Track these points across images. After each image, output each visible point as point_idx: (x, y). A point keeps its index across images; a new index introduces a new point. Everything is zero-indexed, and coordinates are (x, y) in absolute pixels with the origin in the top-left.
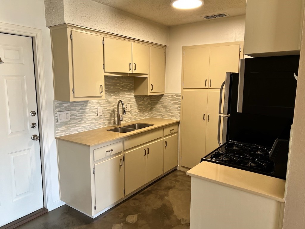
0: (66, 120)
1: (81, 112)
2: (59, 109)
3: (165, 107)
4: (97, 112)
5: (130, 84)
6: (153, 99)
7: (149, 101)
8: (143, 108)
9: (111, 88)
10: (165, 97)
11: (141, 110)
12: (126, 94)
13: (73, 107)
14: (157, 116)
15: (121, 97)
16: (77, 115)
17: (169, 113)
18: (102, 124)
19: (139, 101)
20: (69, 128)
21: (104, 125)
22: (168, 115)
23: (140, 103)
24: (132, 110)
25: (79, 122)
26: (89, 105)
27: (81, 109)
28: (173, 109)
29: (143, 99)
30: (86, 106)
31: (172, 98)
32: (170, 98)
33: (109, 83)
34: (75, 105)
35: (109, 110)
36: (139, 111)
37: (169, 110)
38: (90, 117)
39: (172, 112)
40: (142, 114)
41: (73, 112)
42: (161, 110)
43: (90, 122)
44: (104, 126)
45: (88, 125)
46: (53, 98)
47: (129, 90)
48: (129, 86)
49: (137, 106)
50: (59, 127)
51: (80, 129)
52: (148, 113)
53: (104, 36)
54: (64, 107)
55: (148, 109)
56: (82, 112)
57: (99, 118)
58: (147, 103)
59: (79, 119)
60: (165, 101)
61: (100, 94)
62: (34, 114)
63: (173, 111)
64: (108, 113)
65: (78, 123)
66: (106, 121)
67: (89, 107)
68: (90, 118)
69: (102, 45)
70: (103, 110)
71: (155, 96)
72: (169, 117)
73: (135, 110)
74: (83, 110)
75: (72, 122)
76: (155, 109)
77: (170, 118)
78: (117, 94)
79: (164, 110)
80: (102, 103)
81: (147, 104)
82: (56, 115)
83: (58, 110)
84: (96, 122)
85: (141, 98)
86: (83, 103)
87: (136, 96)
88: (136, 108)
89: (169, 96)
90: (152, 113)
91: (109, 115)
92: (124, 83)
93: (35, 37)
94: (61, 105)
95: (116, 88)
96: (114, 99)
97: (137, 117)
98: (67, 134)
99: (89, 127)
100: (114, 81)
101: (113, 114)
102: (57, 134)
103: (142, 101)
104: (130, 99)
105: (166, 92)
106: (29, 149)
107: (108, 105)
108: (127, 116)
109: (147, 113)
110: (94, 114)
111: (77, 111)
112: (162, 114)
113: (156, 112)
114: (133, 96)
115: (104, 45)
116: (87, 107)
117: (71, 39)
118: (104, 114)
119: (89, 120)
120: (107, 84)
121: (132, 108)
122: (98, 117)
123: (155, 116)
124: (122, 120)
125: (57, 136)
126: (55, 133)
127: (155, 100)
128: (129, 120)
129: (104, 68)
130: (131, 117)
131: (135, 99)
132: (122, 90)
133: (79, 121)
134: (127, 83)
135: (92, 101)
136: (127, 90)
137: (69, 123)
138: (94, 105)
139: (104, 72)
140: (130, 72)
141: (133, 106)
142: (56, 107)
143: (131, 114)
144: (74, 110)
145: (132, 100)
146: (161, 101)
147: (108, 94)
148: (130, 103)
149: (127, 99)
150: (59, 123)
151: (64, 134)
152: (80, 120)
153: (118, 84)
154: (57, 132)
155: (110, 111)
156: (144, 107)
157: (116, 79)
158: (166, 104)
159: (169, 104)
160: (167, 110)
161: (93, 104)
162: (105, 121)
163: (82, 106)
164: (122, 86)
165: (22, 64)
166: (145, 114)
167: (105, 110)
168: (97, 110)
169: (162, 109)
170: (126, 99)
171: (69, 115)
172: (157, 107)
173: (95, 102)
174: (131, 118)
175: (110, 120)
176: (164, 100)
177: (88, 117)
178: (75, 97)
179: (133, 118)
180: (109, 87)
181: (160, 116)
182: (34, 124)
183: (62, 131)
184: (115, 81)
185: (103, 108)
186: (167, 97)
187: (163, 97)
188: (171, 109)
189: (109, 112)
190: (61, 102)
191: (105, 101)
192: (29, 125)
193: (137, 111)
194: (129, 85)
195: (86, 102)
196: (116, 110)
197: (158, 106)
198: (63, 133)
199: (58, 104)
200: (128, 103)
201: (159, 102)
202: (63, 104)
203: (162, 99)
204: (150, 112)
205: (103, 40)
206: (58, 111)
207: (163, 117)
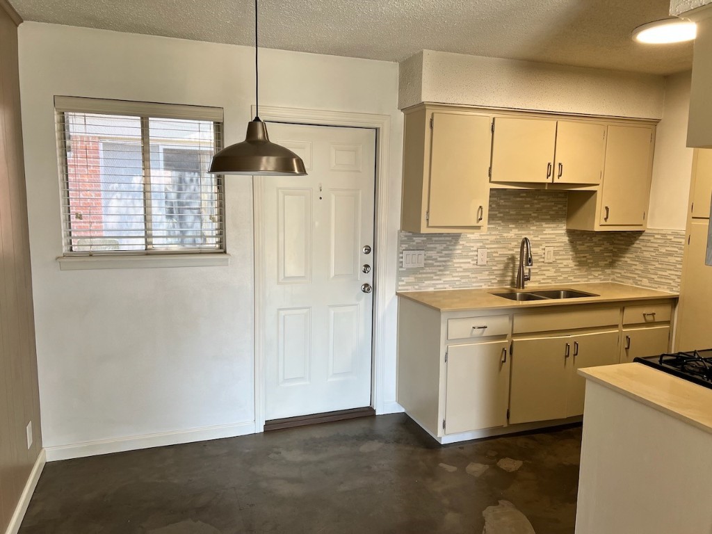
0: (416, 266)
1: (446, 254)
2: (407, 246)
3: (644, 262)
4: (476, 258)
5: (556, 206)
6: (619, 240)
7: (606, 245)
8: (590, 259)
9: (511, 213)
10: (646, 238)
11: (581, 263)
12: (547, 226)
13: (431, 244)
14: (624, 280)
15: (531, 232)
16: (436, 259)
17: (653, 276)
18: (485, 282)
19: (578, 242)
20: (421, 280)
21: (489, 284)
22: (651, 280)
23: (580, 248)
24: (558, 261)
25: (440, 273)
26: (461, 243)
27: (446, 249)
28: (664, 266)
29: (588, 238)
30: (456, 243)
31: (663, 241)
32: (659, 241)
33: (507, 204)
34: (435, 241)
35: (501, 255)
36: (575, 265)
37: (653, 267)
38: (462, 265)
39: (660, 273)
40: (586, 273)
41: (430, 253)
42: (634, 267)
43: (460, 274)
44: (489, 286)
45: (456, 279)
46: (399, 228)
47: (554, 218)
48: (553, 211)
49: (571, 253)
50: (403, 277)
51: (440, 284)
52: (603, 271)
53: (494, 115)
54: (414, 243)
55: (602, 263)
56: (447, 256)
57: (480, 269)
58: (601, 248)
59: (440, 266)
60: (646, 246)
61: (478, 222)
62: (368, 250)
63: (665, 270)
64: (498, 262)
65: (438, 273)
66: (494, 277)
67: (461, 247)
68: (461, 267)
69: (491, 131)
70: (489, 255)
71: (623, 234)
72: (653, 285)
73: (565, 263)
74: (450, 252)
75: (428, 270)
76: (620, 263)
77: (656, 288)
78: (524, 226)
79: (642, 268)
80: (488, 242)
81: (601, 250)
82: (401, 255)
83: (404, 246)
84: (474, 276)
85: (585, 236)
86: (450, 239)
87: (570, 233)
88: (570, 257)
89: (656, 236)
90: (613, 273)
91: (501, 266)
92: (542, 204)
93: (379, 128)
94: (410, 239)
95: (523, 213)
96: (514, 234)
97: (571, 278)
98: (416, 289)
99: (457, 283)
100: (518, 199)
101: (512, 265)
102: (400, 288)
103: (586, 244)
104: (554, 236)
105: (650, 226)
106: (356, 305)
107: (501, 246)
108: (544, 272)
109: (598, 271)
110: (470, 260)
111: (438, 253)
112: (636, 276)
113: (622, 272)
114: (564, 232)
115: (493, 131)
116: (457, 247)
117: (431, 127)
118: (490, 264)
119: (458, 270)
120: (504, 206)
121: (557, 257)
122: (479, 267)
123: (619, 279)
124: (529, 279)
125: (400, 290)
126: (398, 285)
127: (623, 242)
128: (550, 281)
129: (490, 175)
130: (555, 275)
131: (567, 238)
132: (535, 217)
133: (440, 271)
134: (549, 204)
135: (468, 236)
136: (549, 217)
137: (421, 271)
138: (472, 245)
139: (490, 182)
140: (550, 180)
141: (561, 253)
142: (401, 242)
143: (554, 270)
144: (432, 250)
145: (560, 240)
146: (635, 245)
147: (502, 224)
148: (556, 245)
149: (548, 236)
150: (405, 269)
151: (411, 289)
152: (442, 268)
153: (529, 206)
154: (400, 283)
155: (505, 259)
156: (591, 257)
157: (525, 195)
158: (646, 254)
159: (654, 254)
160: (650, 267)
161: (469, 241)
162: (491, 277)
163: (448, 243)
164: (537, 210)
165: (359, 171)
166: (593, 273)
167: (494, 255)
168: (476, 253)
169: (636, 265)
170: (544, 236)
171: (422, 257)
172: (626, 259)
173: (473, 238)
174: (554, 279)
175: (503, 275)
176: (644, 244)
177: (458, 265)
178: (430, 225)
179: (559, 278)
180: (507, 210)
181: (631, 281)
182: (367, 266)
183: (408, 284)
184: (521, 199)
185: (489, 251)
186: (652, 238)
187: (641, 238)
188: (660, 266)
189: (502, 259)
190: (411, 234)
191: (494, 237)
192: (360, 268)
193: (571, 263)
194: (554, 208)
195: (456, 237)
196: (518, 257)
197: (628, 257)
198: (410, 287)
199: (406, 236)
200: (549, 245)
201: (630, 248)
202: (414, 238)
203: (638, 242)
204: (608, 271)
205: (493, 123)
206: (404, 248)
207: (639, 285)
